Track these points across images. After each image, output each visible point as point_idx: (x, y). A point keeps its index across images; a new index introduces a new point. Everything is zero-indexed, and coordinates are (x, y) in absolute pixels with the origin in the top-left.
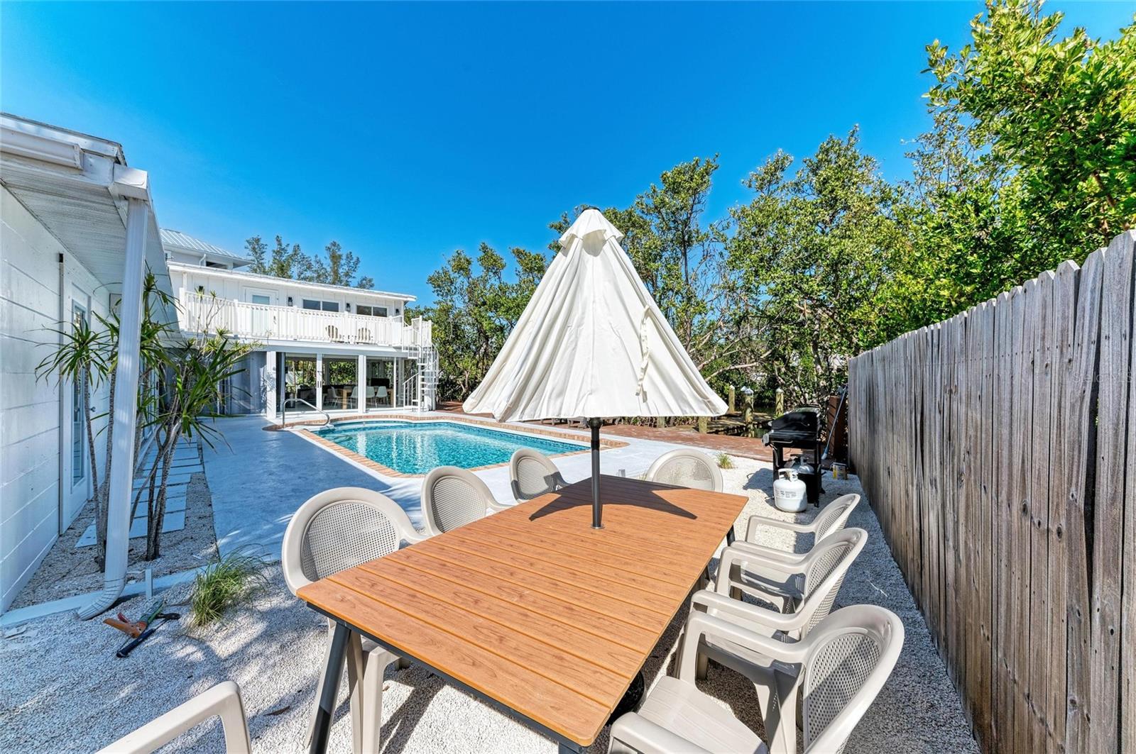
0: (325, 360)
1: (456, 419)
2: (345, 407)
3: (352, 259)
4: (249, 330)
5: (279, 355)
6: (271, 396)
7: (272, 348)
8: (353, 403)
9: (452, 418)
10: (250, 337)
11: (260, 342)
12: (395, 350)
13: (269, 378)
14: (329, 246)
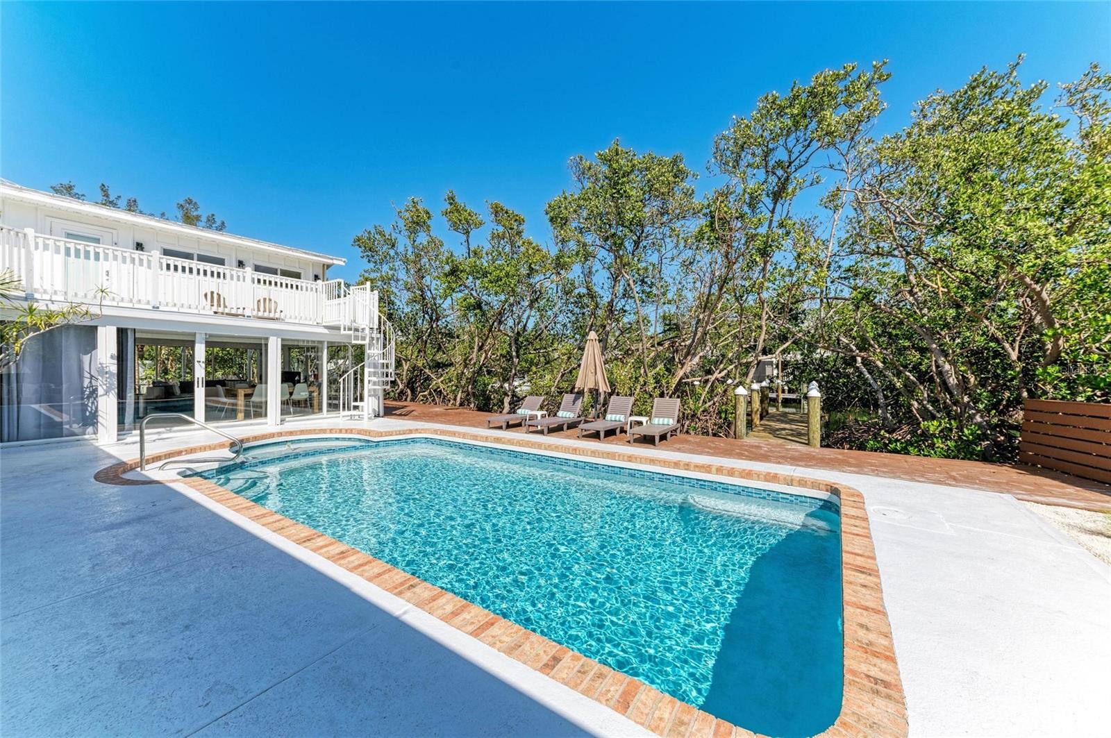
0: (209, 344)
1: (443, 432)
2: (241, 415)
3: (215, 222)
4: (59, 286)
5: (122, 333)
6: (107, 405)
7: (108, 320)
8: (258, 411)
9: (436, 432)
10: (62, 299)
11: (84, 308)
12: (326, 331)
13: (102, 371)
14: (182, 202)
